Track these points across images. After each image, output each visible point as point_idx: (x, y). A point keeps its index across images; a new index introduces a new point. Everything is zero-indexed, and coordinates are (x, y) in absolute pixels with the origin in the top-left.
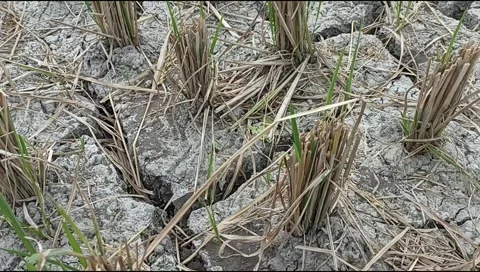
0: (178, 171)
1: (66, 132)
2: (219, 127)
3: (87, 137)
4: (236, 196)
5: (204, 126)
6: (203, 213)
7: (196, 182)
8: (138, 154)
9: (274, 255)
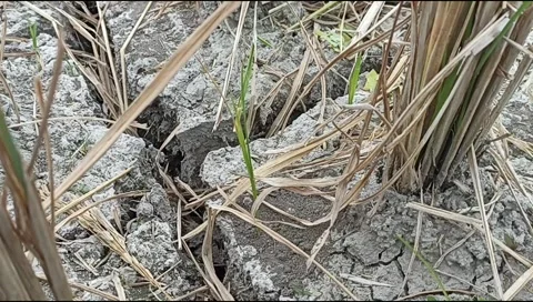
0: (191, 89)
1: (16, 27)
2: (266, 28)
3: (47, 36)
4: (290, 132)
5: (240, 27)
6: (228, 155)
7: (219, 109)
8: (127, 64)
9: (356, 228)
